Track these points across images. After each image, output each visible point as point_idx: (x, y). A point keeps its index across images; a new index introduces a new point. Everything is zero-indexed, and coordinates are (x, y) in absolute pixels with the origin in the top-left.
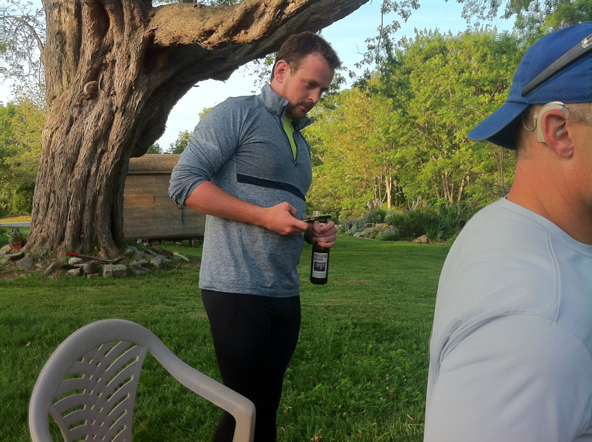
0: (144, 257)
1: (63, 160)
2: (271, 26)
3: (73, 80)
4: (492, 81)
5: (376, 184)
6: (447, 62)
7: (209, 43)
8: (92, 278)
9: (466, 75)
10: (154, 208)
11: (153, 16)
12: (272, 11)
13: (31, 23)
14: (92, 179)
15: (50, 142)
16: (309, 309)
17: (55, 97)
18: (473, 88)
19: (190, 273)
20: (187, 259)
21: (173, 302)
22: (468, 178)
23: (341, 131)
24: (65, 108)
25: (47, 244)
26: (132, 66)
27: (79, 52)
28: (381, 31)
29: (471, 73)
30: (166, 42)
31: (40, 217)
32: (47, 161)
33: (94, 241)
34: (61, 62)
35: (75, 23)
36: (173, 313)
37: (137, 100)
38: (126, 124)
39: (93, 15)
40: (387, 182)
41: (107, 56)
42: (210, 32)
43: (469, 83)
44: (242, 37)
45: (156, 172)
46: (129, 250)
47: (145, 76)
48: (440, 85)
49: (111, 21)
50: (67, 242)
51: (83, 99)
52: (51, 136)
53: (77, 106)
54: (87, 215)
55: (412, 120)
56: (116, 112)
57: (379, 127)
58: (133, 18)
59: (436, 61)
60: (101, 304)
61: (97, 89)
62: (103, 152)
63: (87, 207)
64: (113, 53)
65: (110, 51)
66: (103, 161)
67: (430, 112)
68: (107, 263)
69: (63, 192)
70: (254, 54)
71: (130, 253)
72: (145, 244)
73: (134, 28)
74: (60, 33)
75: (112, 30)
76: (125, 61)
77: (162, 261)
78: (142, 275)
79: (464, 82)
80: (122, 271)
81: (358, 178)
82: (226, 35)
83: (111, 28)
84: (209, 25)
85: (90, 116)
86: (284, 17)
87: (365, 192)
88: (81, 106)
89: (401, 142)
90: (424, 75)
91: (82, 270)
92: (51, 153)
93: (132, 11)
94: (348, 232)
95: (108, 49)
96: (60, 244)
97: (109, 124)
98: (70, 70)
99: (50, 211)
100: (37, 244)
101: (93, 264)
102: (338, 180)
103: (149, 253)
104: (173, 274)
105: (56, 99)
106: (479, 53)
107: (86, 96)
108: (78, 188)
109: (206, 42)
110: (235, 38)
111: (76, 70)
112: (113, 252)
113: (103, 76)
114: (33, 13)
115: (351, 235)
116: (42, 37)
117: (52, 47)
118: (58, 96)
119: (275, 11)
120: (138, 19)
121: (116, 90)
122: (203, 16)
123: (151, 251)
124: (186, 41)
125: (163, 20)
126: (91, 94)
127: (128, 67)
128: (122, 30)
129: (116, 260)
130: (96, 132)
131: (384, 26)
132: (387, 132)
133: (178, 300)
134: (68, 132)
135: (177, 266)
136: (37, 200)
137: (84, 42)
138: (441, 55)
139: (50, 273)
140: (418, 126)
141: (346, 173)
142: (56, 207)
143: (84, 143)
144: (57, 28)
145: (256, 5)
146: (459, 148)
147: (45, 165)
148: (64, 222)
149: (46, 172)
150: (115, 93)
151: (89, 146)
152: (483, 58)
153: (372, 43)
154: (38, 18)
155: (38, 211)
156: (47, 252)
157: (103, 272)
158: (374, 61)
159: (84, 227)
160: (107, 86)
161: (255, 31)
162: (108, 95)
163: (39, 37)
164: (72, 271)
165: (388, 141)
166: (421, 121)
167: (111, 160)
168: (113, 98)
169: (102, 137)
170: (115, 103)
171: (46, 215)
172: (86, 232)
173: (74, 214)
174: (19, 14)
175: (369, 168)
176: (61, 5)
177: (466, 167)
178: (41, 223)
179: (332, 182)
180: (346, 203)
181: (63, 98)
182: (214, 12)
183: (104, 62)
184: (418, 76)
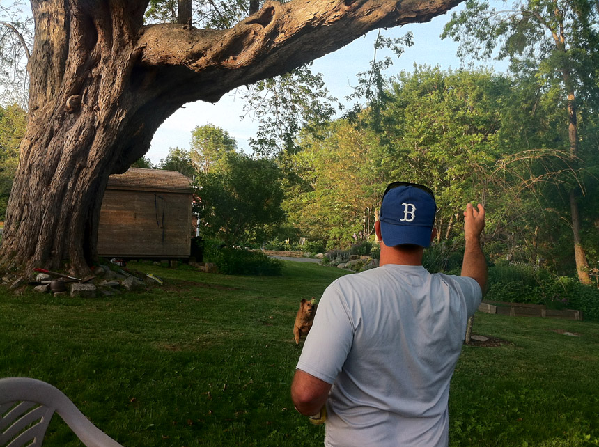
0: (115, 278)
1: (39, 173)
2: (260, 53)
3: (57, 91)
4: (485, 121)
5: (366, 214)
6: (442, 99)
7: (197, 66)
8: (58, 296)
9: (461, 113)
10: (134, 226)
11: (142, 34)
12: (261, 39)
13: (20, 31)
14: (68, 194)
15: (28, 153)
16: (277, 345)
17: (37, 108)
18: (466, 127)
19: (161, 297)
20: (161, 283)
21: (138, 329)
22: (457, 216)
23: (334, 159)
24: (47, 119)
25: (16, 257)
26: (118, 82)
27: (65, 64)
28: (373, 65)
29: (465, 111)
30: (154, 61)
31: (12, 229)
32: (23, 173)
33: (64, 258)
34: (46, 72)
35: (63, 35)
36: (136, 341)
37: (120, 117)
38: (108, 140)
39: (81, 29)
40: (376, 214)
41: (93, 71)
42: (198, 55)
43: (463, 121)
44: (230, 62)
45: (139, 189)
46: (100, 270)
47: (130, 93)
48: (434, 121)
49: (99, 36)
50: (36, 257)
51: (65, 112)
52: (30, 147)
53: (59, 118)
54: (60, 229)
55: (405, 154)
56: (98, 127)
57: (371, 158)
58: (121, 35)
59: (432, 97)
60: (62, 326)
61: (80, 103)
62: (81, 168)
63: (61, 223)
64: (99, 68)
65: (97, 66)
66: (81, 176)
67: (422, 147)
68: (76, 282)
69: (38, 206)
70: (244, 79)
71: (101, 272)
72: (119, 264)
73: (122, 45)
74: (47, 43)
75: (100, 45)
76: (111, 77)
77: (133, 283)
78: (111, 296)
79: (458, 119)
80: (90, 291)
81: (348, 208)
82: (214, 59)
83: (99, 42)
84: (197, 48)
85: (71, 130)
86: (273, 46)
87: (354, 222)
88: (62, 119)
89: (392, 175)
90: (419, 110)
91: (49, 288)
92: (28, 164)
93: (121, 28)
94: (333, 262)
95: (95, 63)
96: (29, 258)
97: (89, 140)
98: (55, 82)
99: (22, 223)
100: (6, 256)
101: (61, 283)
102: (327, 208)
103: (122, 274)
104: (144, 297)
105: (38, 110)
106: (475, 92)
107: (68, 109)
108: (52, 202)
109: (194, 64)
110: (224, 63)
111: (61, 82)
112: (84, 270)
113: (88, 90)
114: (22, 21)
115: (335, 265)
116: (30, 45)
117: (39, 57)
118: (40, 107)
119: (264, 40)
120: (126, 36)
121: (100, 106)
122: (192, 38)
123: (123, 272)
124: (173, 62)
125: (151, 39)
126: (73, 108)
127: (114, 83)
128: (109, 46)
129: (86, 278)
130: (76, 147)
131: (376, 62)
132: (378, 164)
133: (143, 327)
134: (47, 144)
135: (148, 290)
136: (10, 212)
137: (70, 54)
138: (438, 91)
139: (17, 288)
140: (410, 160)
141: (336, 202)
142: (29, 220)
143: (63, 157)
144: (45, 38)
145: (246, 32)
146: (450, 186)
147: (21, 176)
148: (36, 236)
149: (21, 183)
150: (98, 109)
151: (68, 160)
152: (479, 97)
153: (363, 77)
154: (27, 26)
155: (10, 223)
156: (15, 265)
157: (70, 291)
158: (365, 95)
159: (56, 243)
160: (90, 101)
161: (243, 58)
162: (91, 110)
163: (27, 45)
164: (39, 287)
165: (379, 173)
166: (413, 155)
167: (88, 176)
168: (96, 113)
169: (81, 152)
170: (98, 118)
171: (17, 228)
172: (57, 249)
173: (46, 228)
174: (8, 20)
175: (360, 198)
176: (50, 16)
177: (455, 204)
178: (12, 235)
179: (321, 209)
180: (334, 231)
181: (45, 110)
182: (203, 36)
183: (89, 76)
184: (413, 110)
